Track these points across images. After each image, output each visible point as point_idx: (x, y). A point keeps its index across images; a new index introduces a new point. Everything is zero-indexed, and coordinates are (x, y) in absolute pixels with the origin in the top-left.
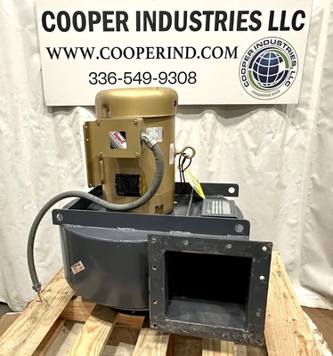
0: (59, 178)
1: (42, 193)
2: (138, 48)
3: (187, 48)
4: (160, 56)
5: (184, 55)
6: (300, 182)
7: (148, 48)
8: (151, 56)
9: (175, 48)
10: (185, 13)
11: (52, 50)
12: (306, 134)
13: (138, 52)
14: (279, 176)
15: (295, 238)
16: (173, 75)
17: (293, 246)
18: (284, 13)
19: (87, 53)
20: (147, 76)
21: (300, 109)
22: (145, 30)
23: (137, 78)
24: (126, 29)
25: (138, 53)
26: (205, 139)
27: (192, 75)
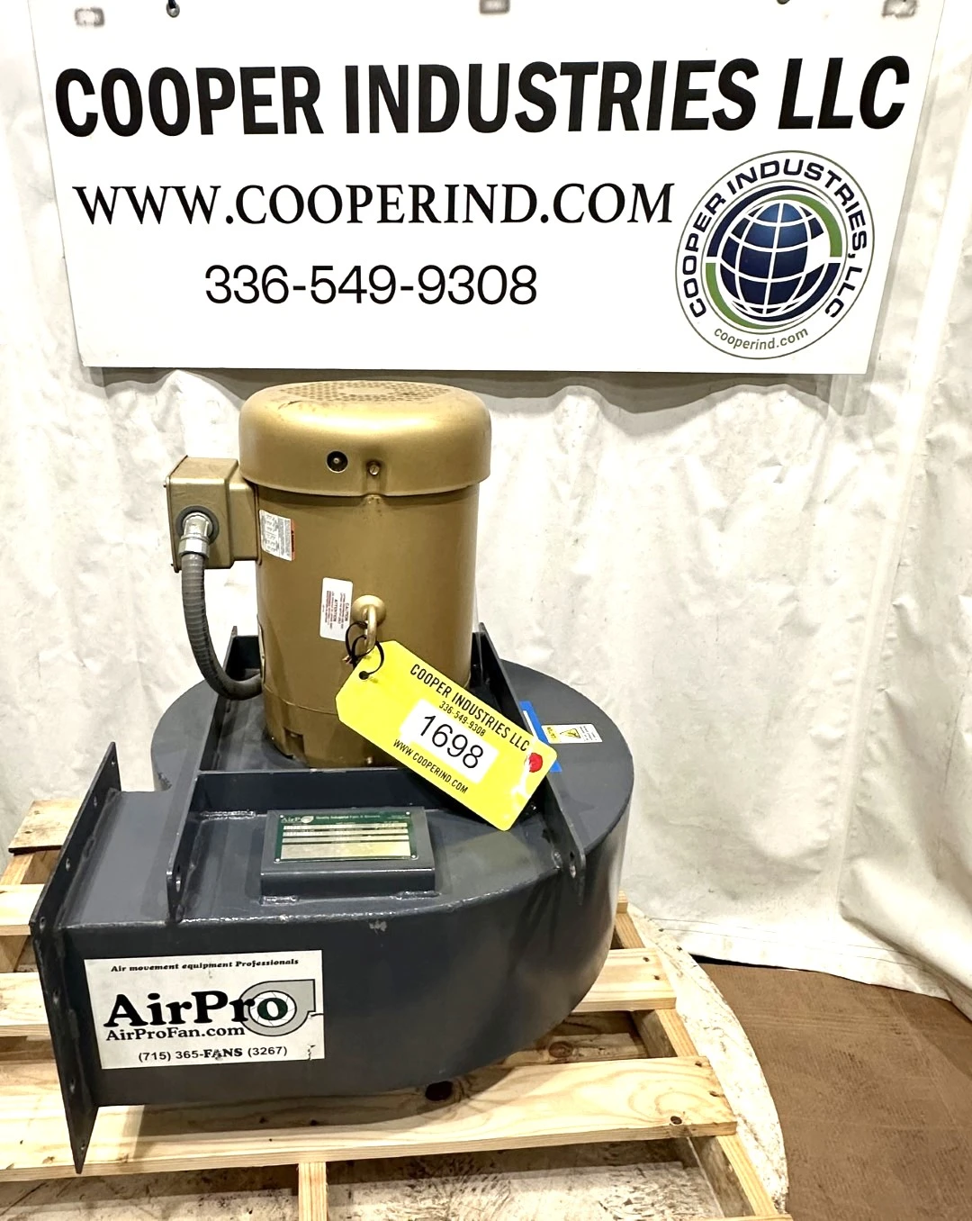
0: (135, 577)
1: (88, 620)
2: (353, 189)
3: (509, 188)
4: (422, 214)
5: (499, 212)
6: (860, 618)
7: (384, 189)
8: (393, 213)
9: (471, 190)
10: (504, 70)
11: (91, 197)
12: (890, 469)
13: (353, 201)
14: (793, 597)
15: (833, 779)
16: (462, 276)
17: (826, 803)
18: (835, 66)
19: (198, 205)
20: (382, 278)
21: (875, 388)
22: (374, 128)
23: (352, 285)
24: (315, 127)
25: (354, 206)
26: (565, 477)
27: (524, 276)
